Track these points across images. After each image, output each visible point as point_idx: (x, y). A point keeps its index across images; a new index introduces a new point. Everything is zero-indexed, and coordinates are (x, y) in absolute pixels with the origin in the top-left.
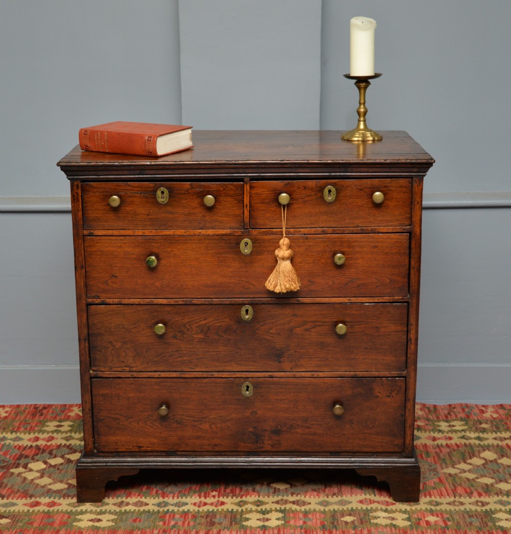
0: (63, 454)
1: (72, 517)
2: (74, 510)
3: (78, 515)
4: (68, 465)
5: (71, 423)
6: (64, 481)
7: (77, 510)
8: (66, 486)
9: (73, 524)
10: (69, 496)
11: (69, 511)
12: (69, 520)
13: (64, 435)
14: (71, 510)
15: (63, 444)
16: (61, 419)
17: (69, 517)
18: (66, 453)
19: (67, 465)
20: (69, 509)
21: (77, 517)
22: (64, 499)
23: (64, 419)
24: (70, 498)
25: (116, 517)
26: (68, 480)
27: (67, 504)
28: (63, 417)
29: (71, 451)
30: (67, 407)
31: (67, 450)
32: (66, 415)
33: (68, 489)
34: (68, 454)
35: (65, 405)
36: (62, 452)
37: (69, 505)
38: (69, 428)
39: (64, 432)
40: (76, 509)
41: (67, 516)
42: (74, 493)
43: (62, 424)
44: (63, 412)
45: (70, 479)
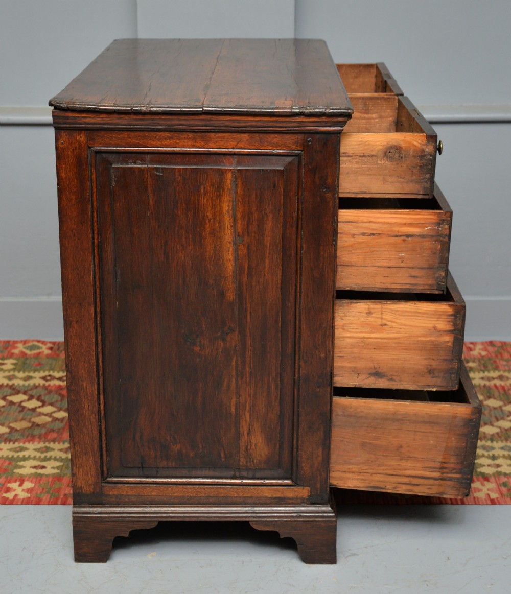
0: (5, 394)
1: (13, 463)
2: (15, 456)
3: (20, 461)
4: (11, 407)
5: (14, 361)
6: (6, 425)
7: (18, 456)
8: (7, 430)
9: (15, 471)
10: (10, 441)
11: (10, 456)
12: (10, 467)
13: (7, 374)
14: (13, 456)
15: (5, 384)
16: (3, 357)
17: (10, 463)
18: (8, 393)
19: (9, 407)
20: (11, 454)
21: (19, 463)
22: (5, 443)
23: (7, 356)
24: (11, 443)
25: (62, 464)
26: (9, 423)
27: (8, 450)
28: (5, 355)
29: (13, 392)
30: (11, 343)
31: (9, 391)
32: (9, 352)
33: (10, 433)
34: (10, 395)
35: (8, 342)
36: (3, 393)
37: (11, 450)
38: (12, 367)
39: (6, 371)
40: (17, 454)
41: (7, 462)
42: (16, 437)
43: (5, 361)
44: (6, 348)
45: (12, 422)
